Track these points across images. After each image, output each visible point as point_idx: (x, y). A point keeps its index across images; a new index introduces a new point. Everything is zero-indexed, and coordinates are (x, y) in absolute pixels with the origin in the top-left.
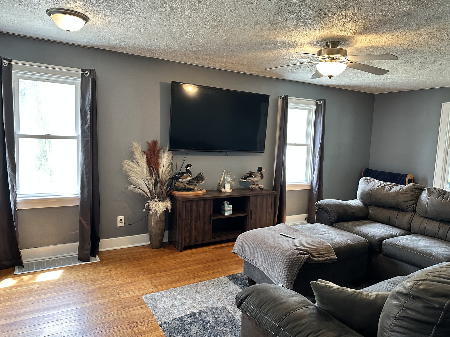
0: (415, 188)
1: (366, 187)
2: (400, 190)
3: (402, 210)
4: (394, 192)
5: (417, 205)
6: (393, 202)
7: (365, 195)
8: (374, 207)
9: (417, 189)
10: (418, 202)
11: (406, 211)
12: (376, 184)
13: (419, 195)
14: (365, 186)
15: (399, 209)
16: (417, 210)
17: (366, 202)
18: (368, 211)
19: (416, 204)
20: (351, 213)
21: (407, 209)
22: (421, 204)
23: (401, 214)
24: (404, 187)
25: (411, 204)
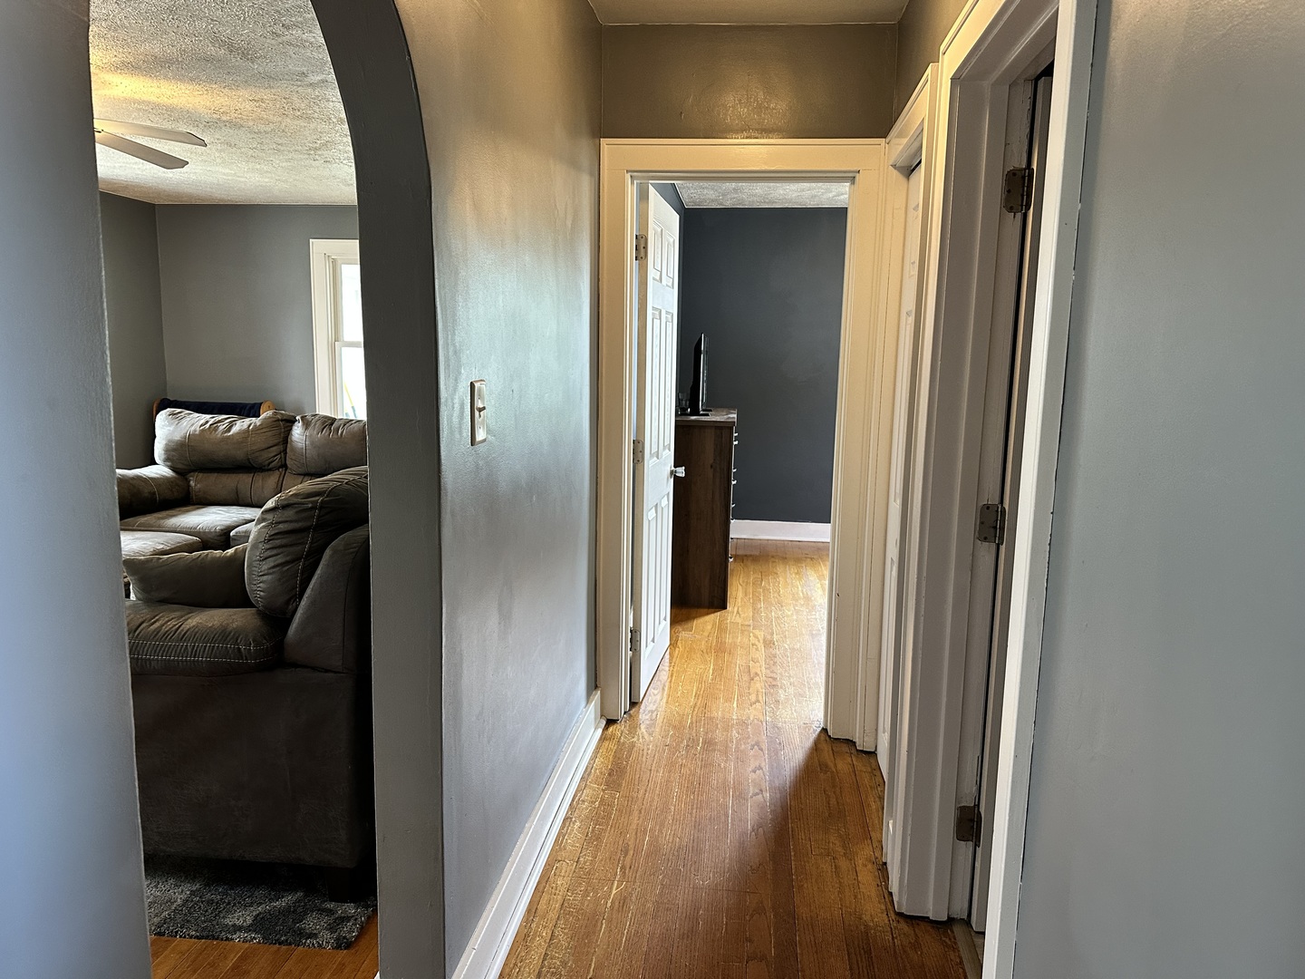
0: (278, 420)
1: (173, 432)
2: (249, 426)
3: (261, 468)
4: (238, 433)
5: (286, 453)
6: (240, 454)
7: (174, 450)
8: (201, 475)
9: (282, 420)
10: (289, 445)
11: (270, 470)
12: (195, 422)
13: (289, 430)
14: (171, 429)
15: (254, 467)
16: (289, 462)
17: (180, 466)
18: (189, 486)
19: (285, 451)
20: (150, 493)
21: (269, 464)
22: (293, 449)
23: (259, 477)
24: (256, 421)
25: (273, 454)
